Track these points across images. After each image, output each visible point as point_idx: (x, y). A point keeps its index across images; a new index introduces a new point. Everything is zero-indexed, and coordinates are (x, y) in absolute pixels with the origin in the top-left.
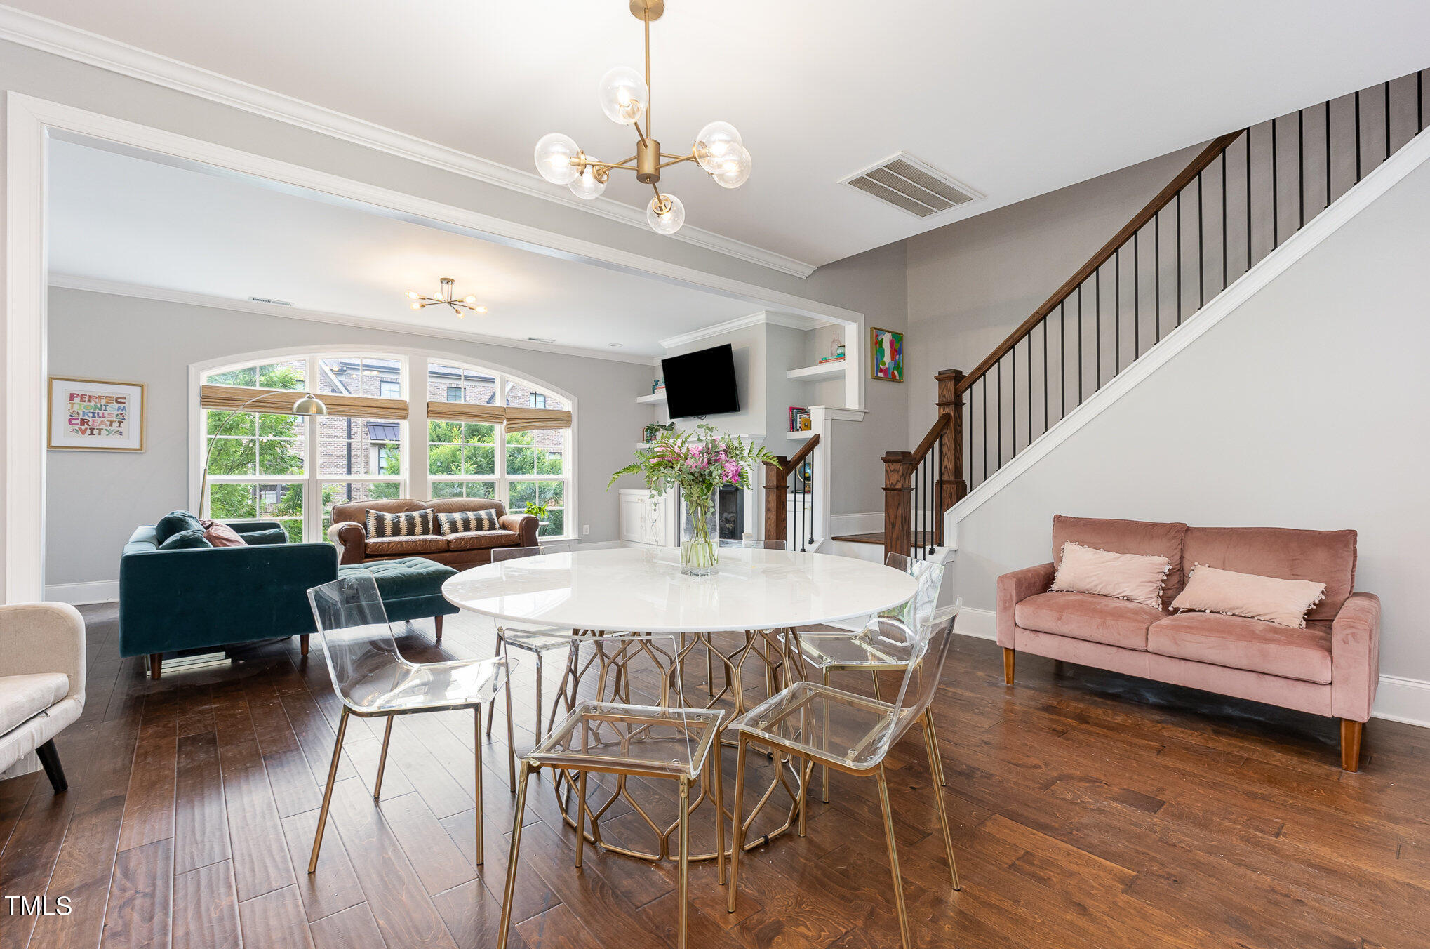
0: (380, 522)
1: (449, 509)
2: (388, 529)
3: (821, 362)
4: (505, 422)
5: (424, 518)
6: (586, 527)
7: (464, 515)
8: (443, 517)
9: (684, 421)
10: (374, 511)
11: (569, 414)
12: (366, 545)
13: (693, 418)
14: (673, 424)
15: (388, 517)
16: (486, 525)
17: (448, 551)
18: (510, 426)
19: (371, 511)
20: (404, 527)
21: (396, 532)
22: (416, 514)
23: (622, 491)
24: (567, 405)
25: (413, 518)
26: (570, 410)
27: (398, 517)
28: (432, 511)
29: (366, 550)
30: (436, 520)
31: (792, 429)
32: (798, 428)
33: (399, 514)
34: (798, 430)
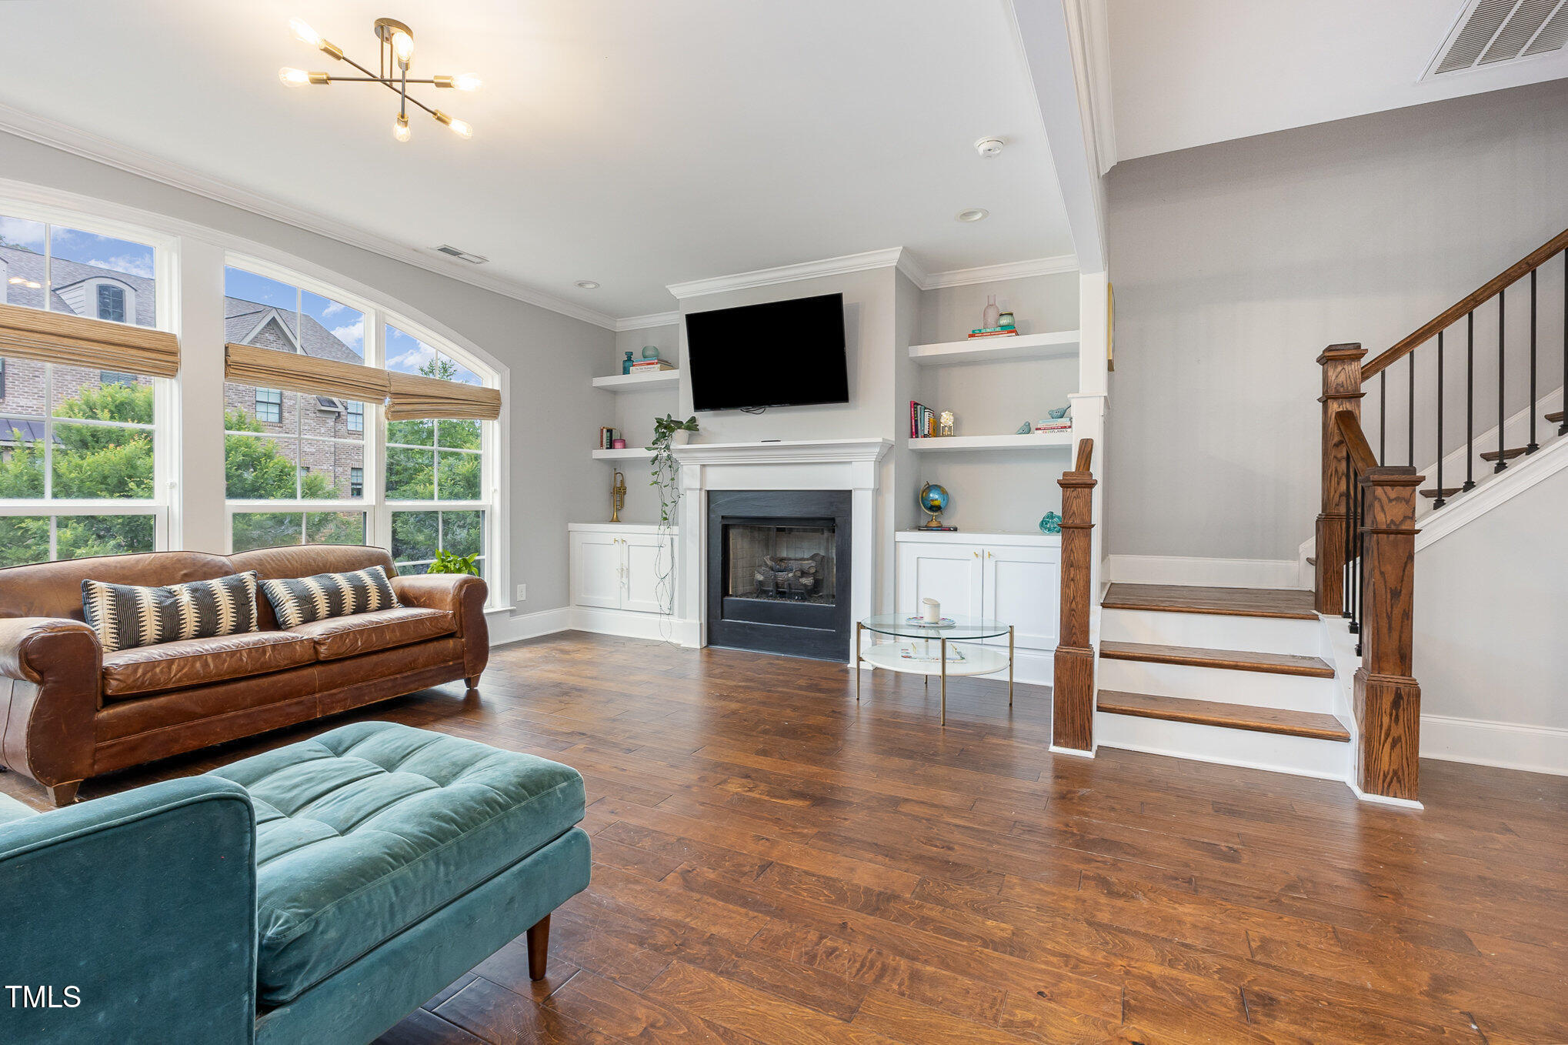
0: (126, 611)
1: (290, 571)
2: (151, 626)
3: (971, 336)
4: (388, 400)
5: (238, 592)
6: (521, 588)
7: (327, 582)
8: (278, 588)
9: (715, 415)
10: (103, 585)
11: (496, 395)
12: (106, 673)
13: (738, 411)
14: (693, 420)
15: (147, 596)
16: (374, 600)
17: (318, 662)
18: (398, 408)
19: (98, 584)
20: (190, 619)
21: (170, 633)
22: (217, 584)
23: (572, 526)
24: (491, 379)
25: (210, 594)
26: (497, 387)
27: (172, 594)
28: (255, 575)
29: (104, 686)
30: (262, 593)
31: (915, 433)
32: (926, 432)
33: (175, 587)
34: (925, 436)
